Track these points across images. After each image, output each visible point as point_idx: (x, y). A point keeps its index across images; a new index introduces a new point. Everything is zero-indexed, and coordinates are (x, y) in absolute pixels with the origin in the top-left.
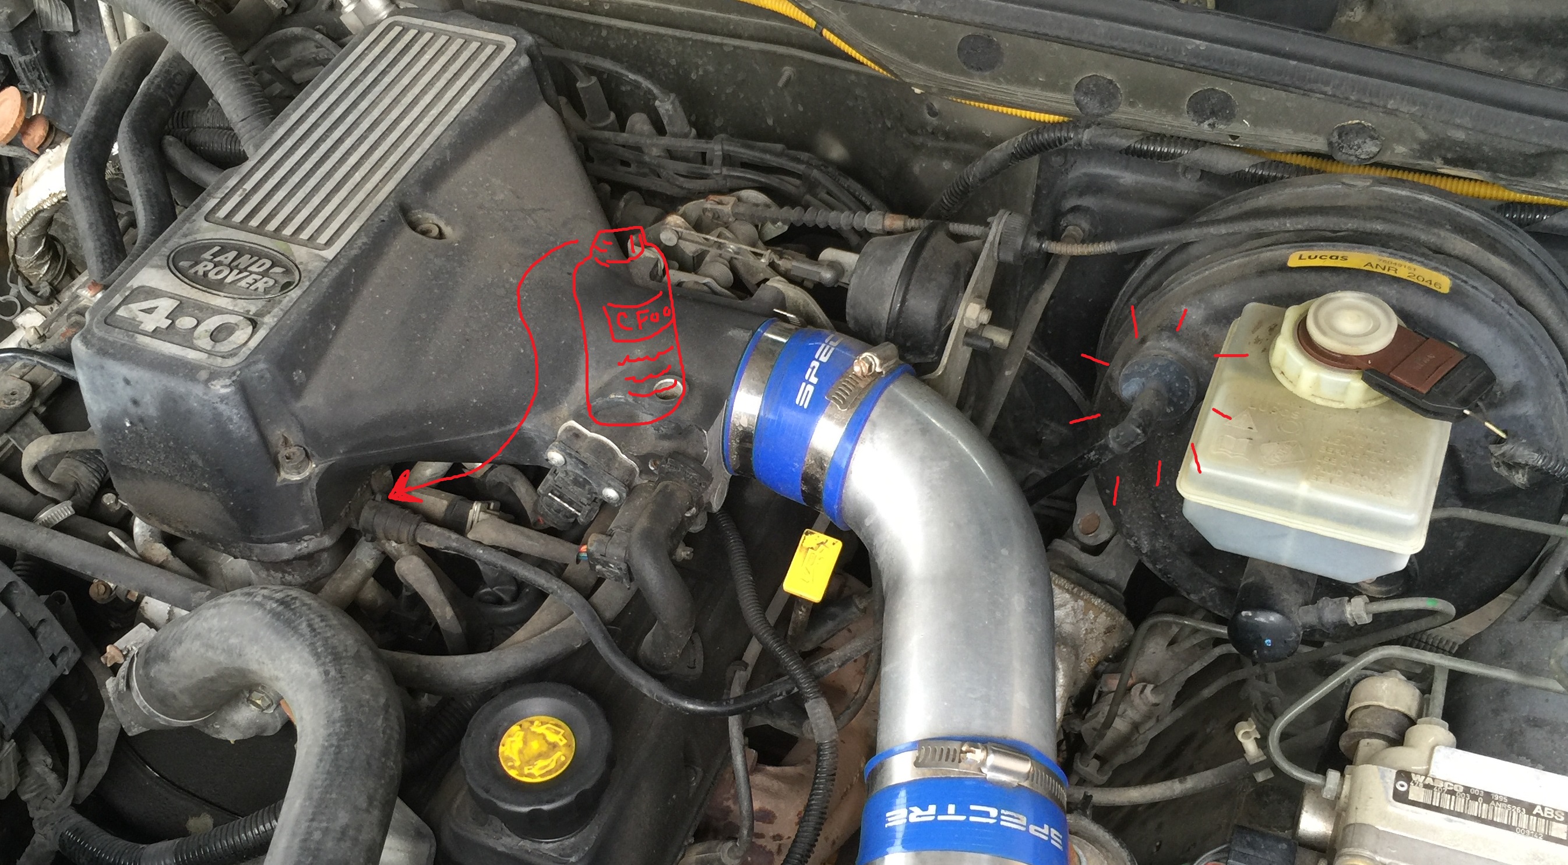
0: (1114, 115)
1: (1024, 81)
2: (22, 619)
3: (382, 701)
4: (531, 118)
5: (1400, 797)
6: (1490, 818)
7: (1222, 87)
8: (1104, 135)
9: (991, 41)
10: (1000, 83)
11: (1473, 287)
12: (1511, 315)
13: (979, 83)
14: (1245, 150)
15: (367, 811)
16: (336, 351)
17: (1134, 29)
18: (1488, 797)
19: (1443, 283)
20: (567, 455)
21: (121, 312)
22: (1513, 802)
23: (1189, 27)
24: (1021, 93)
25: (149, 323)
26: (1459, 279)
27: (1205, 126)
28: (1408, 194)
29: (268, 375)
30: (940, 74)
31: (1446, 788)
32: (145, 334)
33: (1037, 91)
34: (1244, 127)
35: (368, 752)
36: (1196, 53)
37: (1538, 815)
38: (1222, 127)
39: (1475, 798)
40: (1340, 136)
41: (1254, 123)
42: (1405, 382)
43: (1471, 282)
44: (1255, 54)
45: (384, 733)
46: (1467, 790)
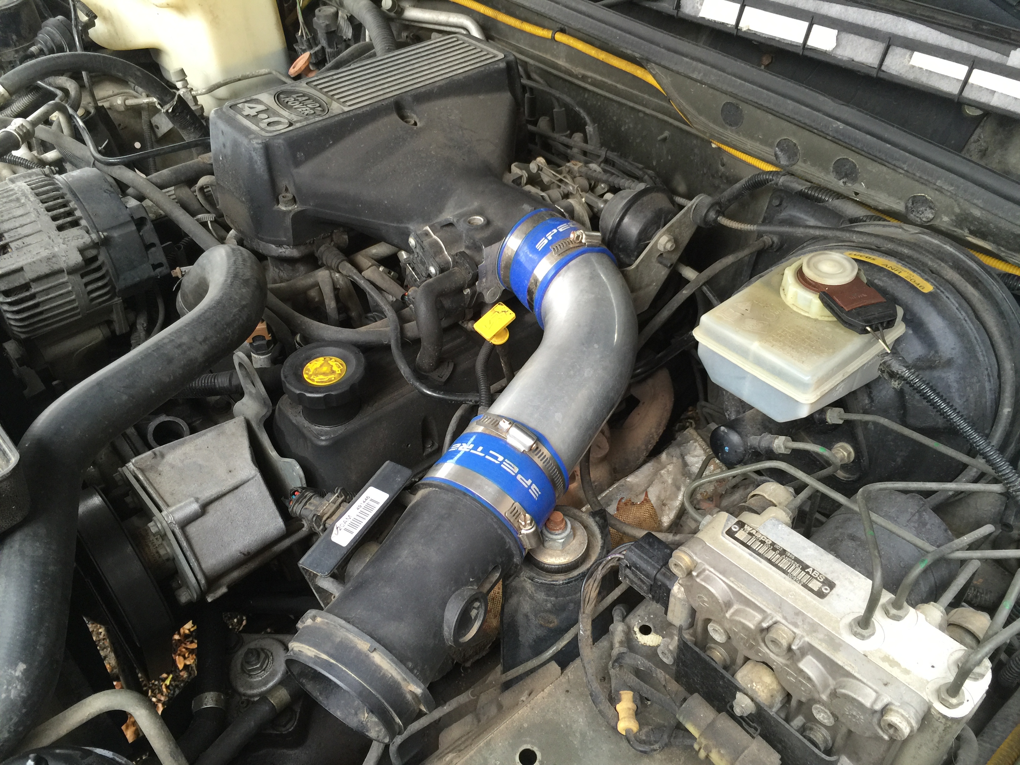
0: (795, 167)
1: (752, 137)
2: (141, 237)
3: (244, 303)
4: (496, 96)
5: (730, 533)
6: (777, 563)
7: (853, 158)
8: (791, 182)
9: (738, 108)
10: (739, 136)
11: (947, 297)
12: (966, 321)
13: (730, 134)
14: (862, 204)
15: (201, 343)
16: (328, 154)
17: (808, 109)
18: (783, 552)
19: (927, 287)
20: (417, 242)
21: (240, 106)
22: (797, 560)
23: (836, 113)
24: (749, 144)
25: (247, 111)
26: (939, 289)
27: (841, 183)
28: (938, 243)
29: (282, 147)
30: (711, 125)
31: (762, 538)
32: (242, 115)
33: (758, 144)
34: (861, 187)
35: (219, 319)
36: (837, 130)
37: (808, 573)
38: (850, 185)
39: (775, 550)
40: (913, 204)
41: (868, 187)
42: (839, 302)
43: (946, 293)
44: (868, 137)
45: (234, 316)
46: (773, 544)
